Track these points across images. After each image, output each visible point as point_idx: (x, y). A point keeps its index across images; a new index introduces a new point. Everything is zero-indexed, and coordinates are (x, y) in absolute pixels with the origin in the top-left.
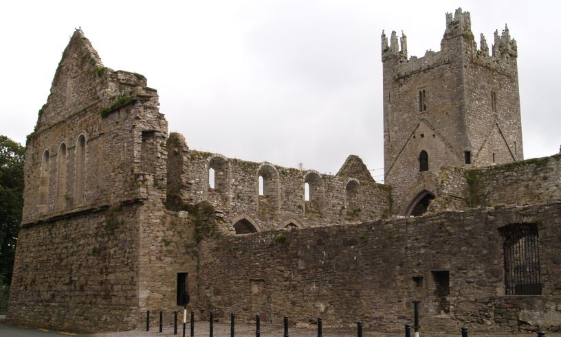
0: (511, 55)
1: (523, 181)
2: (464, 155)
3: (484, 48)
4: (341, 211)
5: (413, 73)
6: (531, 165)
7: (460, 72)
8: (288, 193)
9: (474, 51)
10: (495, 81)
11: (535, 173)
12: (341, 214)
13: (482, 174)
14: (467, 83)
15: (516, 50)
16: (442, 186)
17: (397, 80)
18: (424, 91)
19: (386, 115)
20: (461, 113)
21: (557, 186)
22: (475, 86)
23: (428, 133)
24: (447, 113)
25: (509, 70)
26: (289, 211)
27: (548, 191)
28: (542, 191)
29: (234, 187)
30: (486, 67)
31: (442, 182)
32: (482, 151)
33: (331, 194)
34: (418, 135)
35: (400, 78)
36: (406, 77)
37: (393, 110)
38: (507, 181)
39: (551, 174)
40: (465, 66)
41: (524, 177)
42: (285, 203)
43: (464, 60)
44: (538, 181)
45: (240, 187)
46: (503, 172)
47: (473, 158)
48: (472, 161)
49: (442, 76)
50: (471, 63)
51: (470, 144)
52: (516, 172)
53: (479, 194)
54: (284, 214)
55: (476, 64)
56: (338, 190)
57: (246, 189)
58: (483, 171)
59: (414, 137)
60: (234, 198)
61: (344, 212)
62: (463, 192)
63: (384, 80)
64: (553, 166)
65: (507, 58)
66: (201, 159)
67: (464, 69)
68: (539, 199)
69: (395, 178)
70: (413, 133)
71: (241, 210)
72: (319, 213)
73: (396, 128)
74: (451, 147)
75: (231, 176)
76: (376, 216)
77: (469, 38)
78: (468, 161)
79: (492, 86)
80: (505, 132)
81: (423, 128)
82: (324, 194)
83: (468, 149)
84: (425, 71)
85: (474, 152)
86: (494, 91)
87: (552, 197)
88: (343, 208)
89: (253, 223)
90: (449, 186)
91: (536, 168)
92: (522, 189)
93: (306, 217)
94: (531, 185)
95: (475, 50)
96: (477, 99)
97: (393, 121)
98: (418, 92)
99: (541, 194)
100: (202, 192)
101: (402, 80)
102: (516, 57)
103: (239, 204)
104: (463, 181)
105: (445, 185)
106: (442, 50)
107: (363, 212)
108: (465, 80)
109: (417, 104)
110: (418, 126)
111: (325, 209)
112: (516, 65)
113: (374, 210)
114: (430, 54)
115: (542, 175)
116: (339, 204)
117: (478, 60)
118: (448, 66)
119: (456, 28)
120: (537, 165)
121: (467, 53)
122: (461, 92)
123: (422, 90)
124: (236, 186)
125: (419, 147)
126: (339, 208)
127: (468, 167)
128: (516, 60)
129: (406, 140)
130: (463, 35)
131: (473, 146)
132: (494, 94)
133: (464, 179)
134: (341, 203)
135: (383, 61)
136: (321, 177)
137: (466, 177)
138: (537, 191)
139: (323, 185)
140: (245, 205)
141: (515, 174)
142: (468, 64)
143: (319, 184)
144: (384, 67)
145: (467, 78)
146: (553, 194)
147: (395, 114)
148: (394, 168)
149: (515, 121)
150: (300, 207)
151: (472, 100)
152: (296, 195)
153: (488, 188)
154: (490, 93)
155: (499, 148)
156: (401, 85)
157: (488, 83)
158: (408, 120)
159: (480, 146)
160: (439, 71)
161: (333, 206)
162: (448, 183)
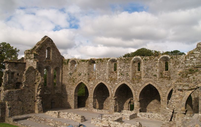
8: (148, 69)
26: (148, 78)
29: (120, 70)
42: (146, 74)
45: (123, 70)
54: (145, 80)
57: (125, 70)
60: (119, 75)
66: (106, 61)
71: (123, 80)
75: (118, 66)
89: (128, 85)
93: (159, 80)
100: (106, 74)
103: (122, 77)
124: (121, 70)
140: (125, 77)
150: (155, 76)
152: (153, 70)
162: (192, 57)
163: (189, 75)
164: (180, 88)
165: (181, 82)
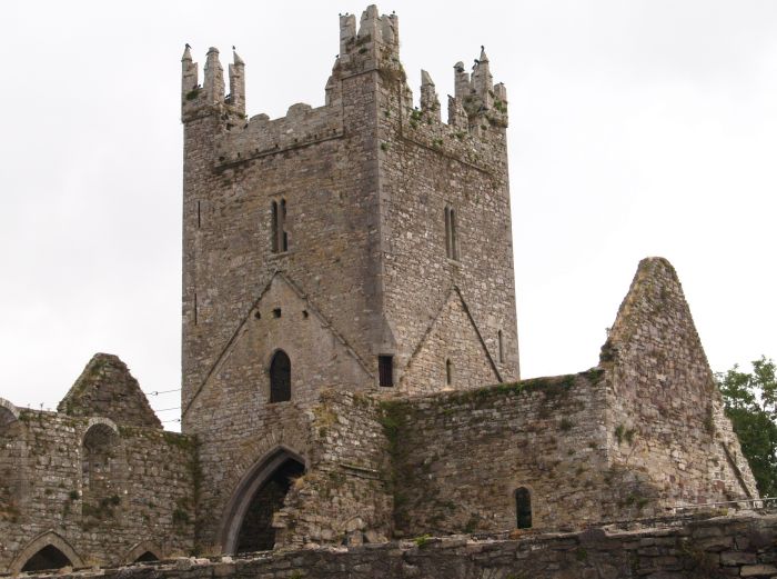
0: (493, 122)
1: (515, 431)
2: (376, 364)
3: (430, 104)
4: (66, 503)
5: (257, 155)
6: (534, 394)
7: (370, 159)
9: (404, 111)
10: (453, 183)
11: (543, 414)
12: (67, 512)
13: (419, 414)
14: (387, 187)
15: (505, 110)
16: (321, 444)
17: (218, 172)
18: (284, 202)
19: (189, 256)
20: (371, 261)
21: (592, 445)
22: (407, 197)
23: (293, 306)
24: (338, 261)
25: (489, 157)
27: (571, 459)
28: (560, 458)
30: (434, 149)
31: (323, 433)
32: (420, 355)
33: (43, 459)
34: (266, 313)
35: (226, 166)
36: (241, 164)
37: (207, 247)
38: (477, 431)
39: (580, 415)
40: (383, 148)
41: (518, 423)
43: (379, 133)
44: (550, 433)
46: (469, 410)
47: (398, 373)
48: (396, 379)
49: (327, 167)
50: (397, 139)
51: (392, 336)
52: (499, 409)
53: (410, 462)
55: (409, 142)
56: (61, 450)
58: (422, 406)
59: (258, 316)
61: (77, 506)
62: (373, 458)
63: (186, 169)
64: (584, 398)
65: (484, 128)
67: (380, 153)
68: (551, 477)
69: (207, 417)
70: (256, 305)
72: (9, 510)
73: (213, 292)
74: (346, 344)
76: (159, 515)
77: (394, 77)
78: (387, 380)
79: (446, 197)
80: (476, 308)
81: (279, 294)
82: (24, 461)
83: (387, 349)
84: (286, 152)
85: (402, 357)
86: (450, 208)
87: (580, 471)
88: (74, 496)
90: (340, 443)
91: (546, 401)
92: (512, 451)
94: (533, 441)
95: (408, 109)
96: (410, 228)
97: (205, 272)
98: (269, 204)
99: (557, 463)
101: (229, 172)
102: (505, 126)
104: (375, 430)
105: (329, 440)
106: (329, 104)
107: (125, 504)
108: (382, 181)
109: (265, 234)
110: (268, 288)
111: (25, 500)
112: (503, 145)
113: (154, 500)
114: (299, 110)
115: (559, 418)
116: (62, 486)
117: (413, 135)
118: (342, 144)
119: (363, 51)
120: (547, 393)
121: (387, 114)
122: (372, 209)
123: (278, 200)
125: (269, 340)
126: (63, 496)
127: (386, 394)
128: (504, 135)
129: (237, 323)
130: (379, 71)
131: (399, 341)
132: (450, 216)
133: (376, 424)
134: (69, 482)
135: (186, 121)
136: (17, 415)
137: (380, 420)
138: (548, 458)
139: (24, 436)
141: (496, 414)
142: (390, 142)
143: (11, 433)
144: (188, 135)
145: (388, 176)
146: (585, 466)
147: (212, 256)
148: (206, 392)
149: (500, 281)
151: (398, 231)
153: (435, 448)
154: (441, 213)
155: (463, 348)
156: (228, 183)
157: (437, 187)
158: (242, 272)
159: (415, 341)
160: (320, 154)
161: (48, 492)
162: (336, 435)
163: (333, 492)
164: (317, 534)
165: (318, 514)
